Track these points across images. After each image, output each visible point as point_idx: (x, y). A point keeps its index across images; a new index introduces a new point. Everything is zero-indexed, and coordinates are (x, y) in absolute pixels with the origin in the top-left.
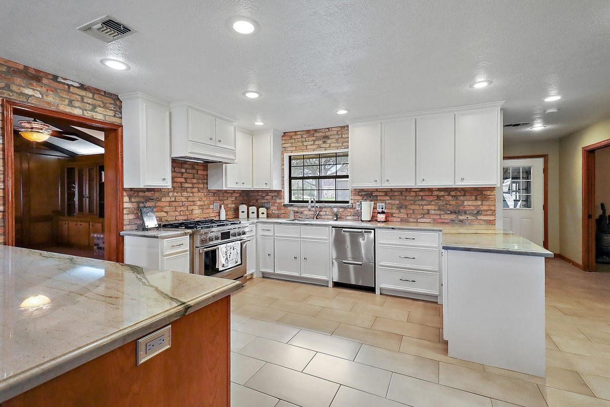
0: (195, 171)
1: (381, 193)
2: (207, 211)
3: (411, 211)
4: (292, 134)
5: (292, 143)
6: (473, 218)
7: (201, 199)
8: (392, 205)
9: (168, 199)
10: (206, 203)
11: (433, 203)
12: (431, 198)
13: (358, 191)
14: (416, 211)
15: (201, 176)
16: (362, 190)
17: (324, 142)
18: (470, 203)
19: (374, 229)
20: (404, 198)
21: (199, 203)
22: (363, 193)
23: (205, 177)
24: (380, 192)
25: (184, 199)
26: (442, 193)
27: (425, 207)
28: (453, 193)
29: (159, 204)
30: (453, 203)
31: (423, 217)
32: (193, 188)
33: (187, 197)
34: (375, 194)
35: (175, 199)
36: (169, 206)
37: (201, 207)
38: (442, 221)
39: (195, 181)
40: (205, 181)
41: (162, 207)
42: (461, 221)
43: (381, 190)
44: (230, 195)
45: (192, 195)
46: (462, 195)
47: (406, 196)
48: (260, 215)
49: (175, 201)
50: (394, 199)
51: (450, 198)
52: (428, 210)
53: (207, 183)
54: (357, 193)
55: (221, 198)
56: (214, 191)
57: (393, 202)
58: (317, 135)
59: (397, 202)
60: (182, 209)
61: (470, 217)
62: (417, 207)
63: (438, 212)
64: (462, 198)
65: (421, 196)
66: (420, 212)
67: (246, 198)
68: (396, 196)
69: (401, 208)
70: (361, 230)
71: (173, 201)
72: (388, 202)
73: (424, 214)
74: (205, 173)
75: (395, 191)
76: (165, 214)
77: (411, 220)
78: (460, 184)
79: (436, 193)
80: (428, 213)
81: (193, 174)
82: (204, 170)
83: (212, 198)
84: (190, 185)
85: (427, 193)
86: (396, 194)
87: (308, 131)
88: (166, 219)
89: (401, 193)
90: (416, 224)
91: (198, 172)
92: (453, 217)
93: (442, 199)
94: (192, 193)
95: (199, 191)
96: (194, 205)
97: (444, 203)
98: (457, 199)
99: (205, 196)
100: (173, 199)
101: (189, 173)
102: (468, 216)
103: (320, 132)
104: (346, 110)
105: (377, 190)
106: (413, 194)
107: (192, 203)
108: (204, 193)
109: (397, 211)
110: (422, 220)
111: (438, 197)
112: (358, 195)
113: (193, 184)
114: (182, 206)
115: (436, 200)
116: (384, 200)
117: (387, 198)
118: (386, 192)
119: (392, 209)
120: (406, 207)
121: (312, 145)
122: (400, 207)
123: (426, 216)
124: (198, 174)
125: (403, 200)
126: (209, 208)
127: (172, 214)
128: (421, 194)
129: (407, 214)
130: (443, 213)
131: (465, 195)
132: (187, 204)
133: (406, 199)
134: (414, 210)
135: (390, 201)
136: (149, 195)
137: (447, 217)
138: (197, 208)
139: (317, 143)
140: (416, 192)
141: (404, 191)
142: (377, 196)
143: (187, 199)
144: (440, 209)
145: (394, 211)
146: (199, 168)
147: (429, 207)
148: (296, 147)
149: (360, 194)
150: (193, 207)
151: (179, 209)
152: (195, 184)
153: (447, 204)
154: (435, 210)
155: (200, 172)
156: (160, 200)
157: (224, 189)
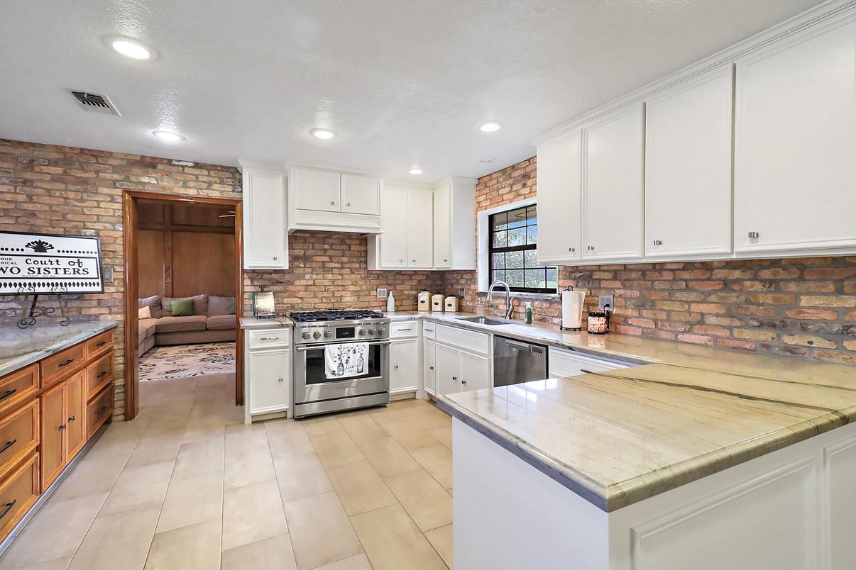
0: (345, 247)
1: (606, 274)
2: (367, 299)
3: (664, 316)
4: (486, 179)
5: (486, 194)
6: (826, 344)
7: (355, 282)
8: (626, 299)
9: (304, 282)
10: (364, 288)
11: (714, 298)
12: (708, 286)
13: (570, 269)
14: (674, 317)
15: (356, 253)
16: (575, 269)
17: (524, 185)
18: (818, 301)
19: (547, 347)
20: (649, 284)
21: (352, 288)
22: (578, 275)
23: (363, 254)
24: (604, 271)
25: (327, 283)
26: (737, 274)
27: (695, 308)
28: (766, 274)
29: (291, 288)
30: (768, 299)
31: (689, 331)
32: (342, 268)
33: (333, 281)
34: (597, 275)
35: (314, 282)
36: (305, 291)
37: (357, 294)
38: (736, 343)
39: (345, 259)
40: (363, 259)
41: (295, 292)
42: (792, 350)
43: (606, 268)
44: (405, 277)
45: (340, 277)
46: (792, 280)
47: (653, 281)
49: (314, 285)
50: (630, 288)
51: (758, 286)
52: (703, 315)
53: (366, 262)
54: (568, 274)
55: (390, 282)
56: (378, 273)
57: (628, 293)
58: (515, 173)
59: (636, 293)
60: (325, 294)
61: (818, 342)
62: (676, 307)
63: (726, 322)
64: (792, 287)
65: (686, 281)
66: (682, 318)
67: (439, 282)
68: (633, 280)
69: (643, 306)
70: (527, 345)
71: (311, 285)
72: (618, 292)
73: (691, 325)
74: (363, 248)
75: (631, 270)
76: (299, 301)
77: (663, 335)
78: (746, 249)
79: (719, 274)
80: (701, 322)
81: (343, 250)
82: (360, 245)
83: (374, 282)
84: (337, 265)
85: (698, 274)
86: (634, 275)
87: (504, 171)
88: (300, 306)
89: (644, 275)
90: (672, 345)
91: (350, 247)
92: (766, 335)
93: (736, 287)
94: (341, 275)
95: (352, 273)
96: (344, 290)
97: (743, 298)
98: (778, 290)
99: (362, 279)
100: (311, 283)
101: (336, 250)
102: (813, 339)
103: (519, 169)
104: (498, 123)
105: (599, 268)
106: (667, 276)
107: (341, 288)
108: (361, 274)
109: (635, 313)
110: (686, 337)
111: (726, 284)
112: (570, 278)
113: (342, 263)
114: (325, 291)
115: (722, 290)
116: (611, 289)
117: (618, 284)
118: (616, 271)
119: (626, 307)
120: (653, 306)
121: (508, 193)
122: (640, 306)
123: (696, 329)
124: (350, 250)
125: (647, 288)
126: (370, 295)
127: (310, 300)
128: (686, 275)
129: (656, 321)
130: (737, 323)
131: (801, 279)
132: (332, 289)
133: (652, 288)
134: (669, 312)
135: (622, 292)
136: (277, 277)
137: (747, 334)
138: (349, 294)
139: (515, 188)
140: (673, 270)
141: (649, 270)
142: (600, 280)
143: (333, 283)
144: (729, 315)
145: (629, 312)
146: (353, 243)
147: (704, 308)
148: (491, 199)
149: (573, 275)
150: (343, 293)
151: (320, 295)
152: (345, 263)
153: (748, 302)
154: (717, 315)
155: (353, 248)
156: (292, 284)
157: (377, 269)
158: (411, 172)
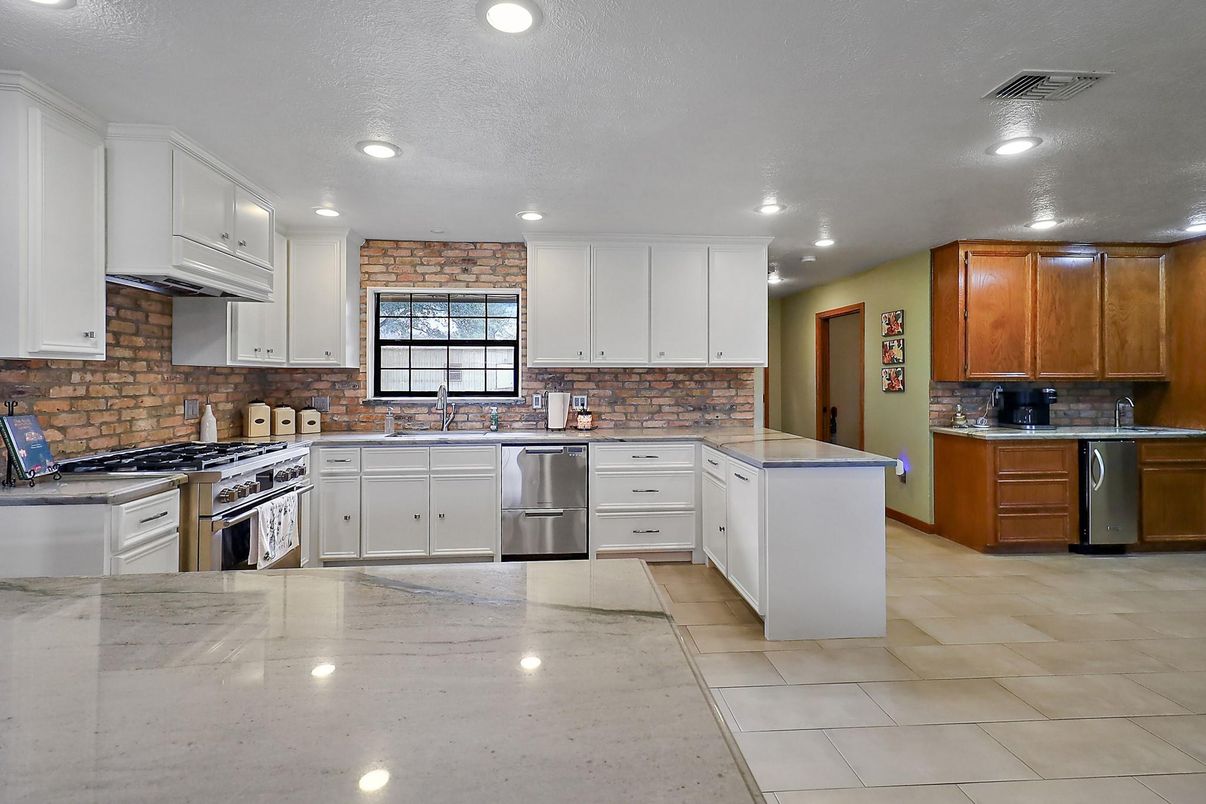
0: (140, 315)
1: (580, 376)
2: (168, 422)
3: (632, 409)
4: (386, 245)
5: (387, 265)
6: (724, 417)
7: (155, 389)
8: (600, 398)
9: (68, 391)
10: (167, 399)
11: (667, 394)
12: (664, 386)
13: (537, 371)
14: (640, 408)
15: (156, 330)
16: (545, 371)
17: (465, 271)
18: (721, 393)
19: (587, 444)
20: (620, 385)
21: (149, 401)
22: (546, 377)
23: (166, 331)
24: (578, 373)
25: (109, 391)
26: (681, 377)
27: (655, 401)
28: (697, 377)
29: (42, 405)
30: (697, 393)
31: (652, 419)
32: (134, 360)
33: (120, 386)
34: (569, 377)
35: (87, 390)
36: (70, 411)
37: (155, 412)
38: (682, 423)
39: (140, 341)
40: (165, 343)
41: (51, 415)
42: (709, 422)
43: (579, 371)
44: (221, 379)
45: (131, 379)
46: (708, 381)
47: (624, 382)
48: (305, 427)
49: (87, 397)
50: (604, 388)
51: (693, 385)
52: (660, 406)
53: (170, 349)
54: (534, 376)
55: (202, 387)
56: (187, 370)
57: (601, 392)
58: (450, 253)
59: (609, 392)
60: (107, 417)
61: (721, 416)
62: (641, 401)
63: (675, 409)
64: (709, 385)
65: (649, 381)
66: (647, 409)
68: (605, 381)
69: (616, 402)
70: (561, 448)
71: (82, 398)
72: (592, 392)
73: (653, 414)
74: (164, 321)
75: (605, 373)
76: (58, 436)
77: (632, 424)
78: (716, 362)
79: (671, 377)
80: (659, 411)
81: (136, 322)
82: (162, 313)
83: (181, 388)
84: (128, 353)
85: (657, 377)
86: (607, 377)
87: (427, 244)
88: (61, 448)
89: (616, 377)
90: (639, 431)
91: (147, 317)
92: (697, 416)
93: (681, 386)
94: (133, 373)
95: (150, 370)
96: (137, 407)
97: (684, 393)
98: (703, 387)
99: (165, 382)
100: (81, 391)
101: (125, 320)
102: (718, 414)
103: (456, 249)
104: (542, 214)
105: (572, 370)
106: (636, 378)
107: (132, 403)
108: (162, 373)
109: (608, 409)
110: (650, 424)
111: (676, 384)
112: (536, 380)
113: (136, 349)
114: (107, 410)
115: (672, 388)
116: (584, 389)
117: (592, 385)
118: (590, 374)
119: (599, 405)
120: (624, 401)
121: (436, 274)
122: (613, 403)
123: (656, 416)
124: (147, 322)
125: (618, 388)
126: (174, 415)
127: (80, 433)
128: (649, 377)
129: (626, 414)
130: (681, 409)
131: (713, 380)
132: (118, 403)
133: (623, 388)
134: (636, 406)
135: (595, 392)
136: (11, 380)
137: (687, 416)
138: (143, 413)
139: (447, 269)
140: (639, 374)
141: (620, 373)
142: (573, 382)
143: (120, 391)
144: (677, 404)
145: (603, 409)
146: (153, 308)
147: (661, 401)
148: (397, 275)
149: (540, 377)
150: (136, 413)
151: (97, 419)
152: (139, 349)
153: (688, 395)
154: (669, 405)
155: (153, 319)
156: (45, 396)
157: (229, 363)
158: (318, 212)
